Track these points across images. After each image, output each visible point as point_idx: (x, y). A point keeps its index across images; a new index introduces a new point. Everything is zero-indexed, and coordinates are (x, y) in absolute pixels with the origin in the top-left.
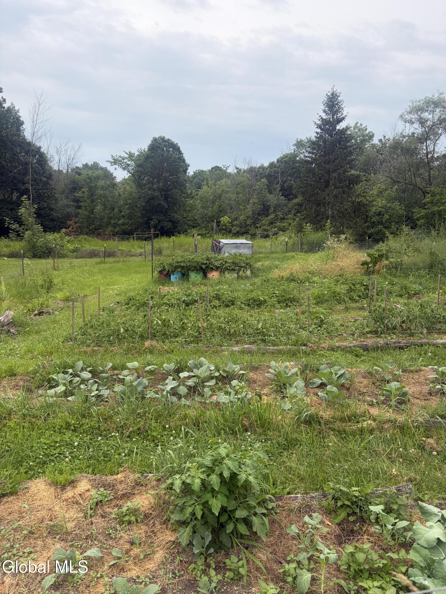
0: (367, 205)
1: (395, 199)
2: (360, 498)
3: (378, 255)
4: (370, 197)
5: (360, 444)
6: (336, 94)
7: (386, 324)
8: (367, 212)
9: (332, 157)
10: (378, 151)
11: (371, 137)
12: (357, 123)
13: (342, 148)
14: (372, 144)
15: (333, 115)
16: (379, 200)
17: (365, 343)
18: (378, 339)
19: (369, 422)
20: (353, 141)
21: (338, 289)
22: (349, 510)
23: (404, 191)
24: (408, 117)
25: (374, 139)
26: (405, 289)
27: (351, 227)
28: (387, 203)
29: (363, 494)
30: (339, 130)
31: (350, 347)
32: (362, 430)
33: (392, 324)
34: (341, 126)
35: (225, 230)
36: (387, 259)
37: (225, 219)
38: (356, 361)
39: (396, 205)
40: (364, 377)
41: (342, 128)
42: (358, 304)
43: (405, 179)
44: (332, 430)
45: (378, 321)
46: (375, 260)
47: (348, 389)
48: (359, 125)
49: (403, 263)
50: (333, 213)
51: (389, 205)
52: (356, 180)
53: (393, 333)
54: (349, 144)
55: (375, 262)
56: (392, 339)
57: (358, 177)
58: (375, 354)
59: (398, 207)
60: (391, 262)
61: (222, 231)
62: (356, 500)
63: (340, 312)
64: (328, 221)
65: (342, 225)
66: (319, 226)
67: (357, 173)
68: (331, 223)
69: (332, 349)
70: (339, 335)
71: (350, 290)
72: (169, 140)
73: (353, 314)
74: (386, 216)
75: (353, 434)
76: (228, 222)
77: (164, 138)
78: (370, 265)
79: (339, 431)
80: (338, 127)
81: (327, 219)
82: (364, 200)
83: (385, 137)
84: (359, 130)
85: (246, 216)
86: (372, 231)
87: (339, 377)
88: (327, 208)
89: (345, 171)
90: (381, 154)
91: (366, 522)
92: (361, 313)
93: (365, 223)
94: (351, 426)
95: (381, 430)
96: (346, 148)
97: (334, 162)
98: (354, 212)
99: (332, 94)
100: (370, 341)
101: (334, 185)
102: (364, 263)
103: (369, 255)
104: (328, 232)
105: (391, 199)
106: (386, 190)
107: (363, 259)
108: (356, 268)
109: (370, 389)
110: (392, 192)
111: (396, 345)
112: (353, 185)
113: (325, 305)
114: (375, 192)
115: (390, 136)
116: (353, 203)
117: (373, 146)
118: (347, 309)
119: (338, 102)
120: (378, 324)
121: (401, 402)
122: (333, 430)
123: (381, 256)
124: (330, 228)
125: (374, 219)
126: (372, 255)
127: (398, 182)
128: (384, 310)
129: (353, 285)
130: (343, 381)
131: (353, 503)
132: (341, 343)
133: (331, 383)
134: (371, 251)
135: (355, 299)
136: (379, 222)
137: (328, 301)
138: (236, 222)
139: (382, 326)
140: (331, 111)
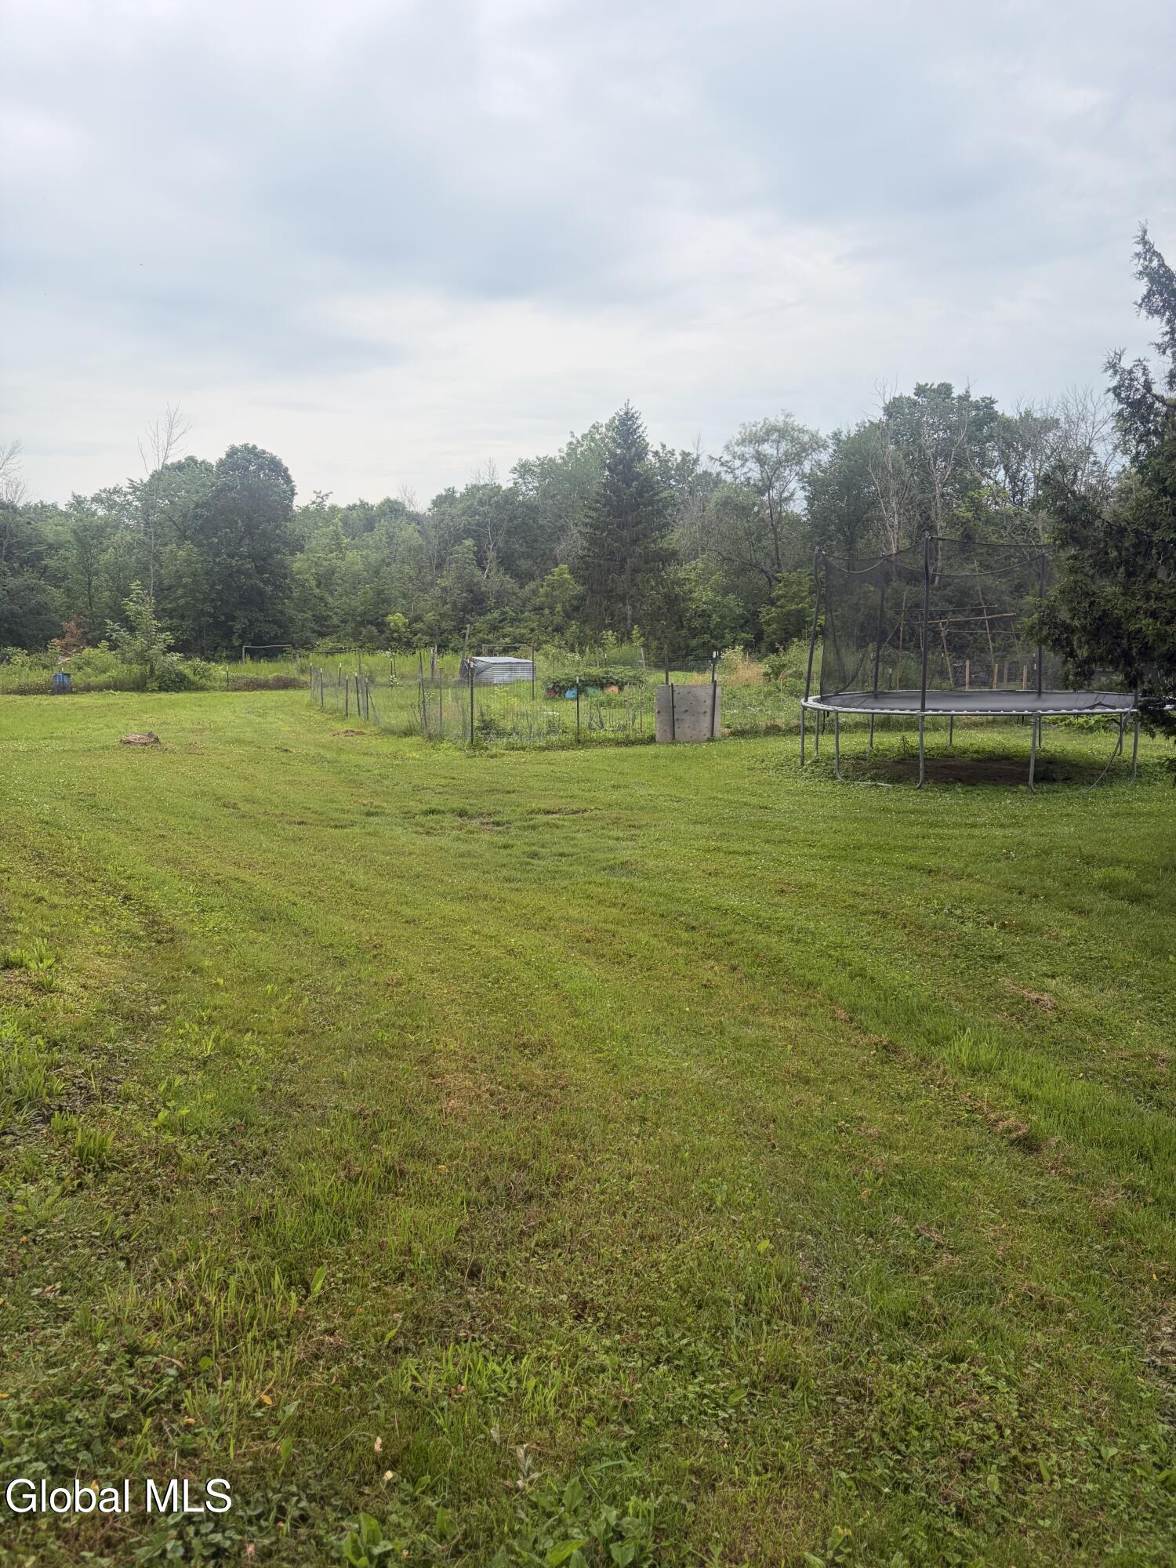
1: (727, 589)
4: (685, 584)
6: (633, 413)
13: (645, 504)
15: (629, 449)
16: (700, 589)
23: (738, 576)
28: (716, 595)
30: (639, 473)
35: (399, 640)
37: (396, 619)
39: (730, 599)
43: (741, 556)
50: (637, 613)
51: (718, 598)
52: (670, 559)
57: (674, 553)
59: (733, 603)
61: (392, 644)
72: (264, 452)
76: (404, 624)
77: (255, 447)
80: (637, 468)
85: (440, 614)
86: (693, 643)
88: (626, 605)
93: (678, 629)
104: (637, 644)
105: (722, 590)
106: (712, 573)
110: (722, 577)
114: (693, 576)
119: (637, 428)
124: (639, 638)
125: (695, 623)
127: (729, 560)
136: (703, 628)
138: (418, 626)
140: (625, 442)
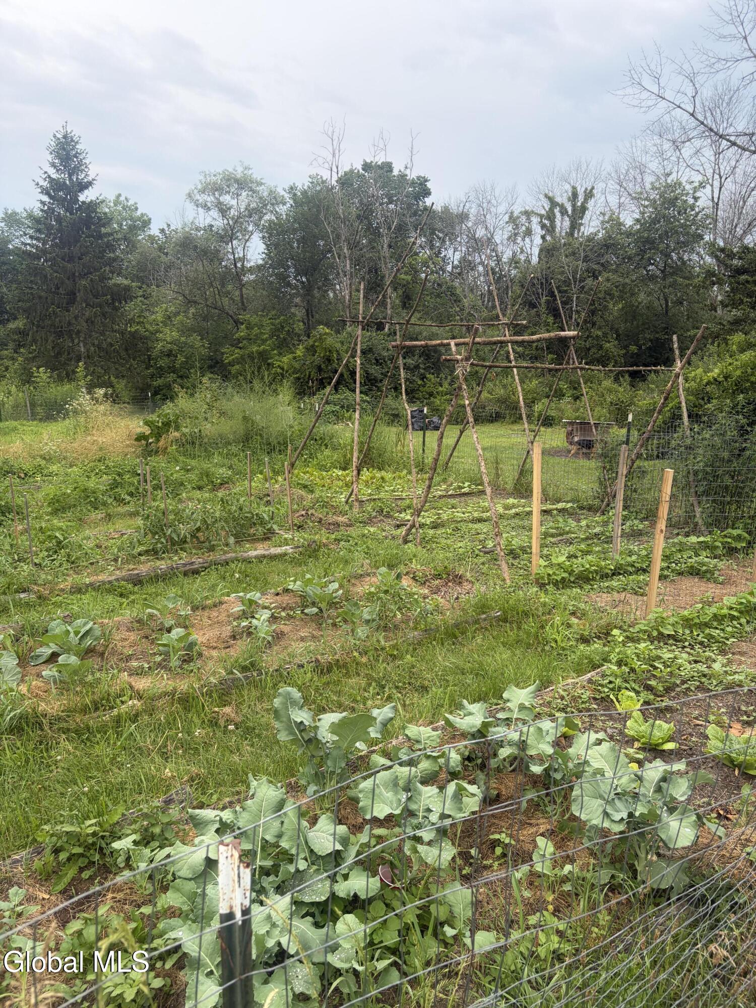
0: (146, 338)
1: (192, 330)
2: (101, 834)
3: (163, 423)
4: (151, 324)
5: (115, 743)
6: (72, 138)
7: (170, 536)
8: (148, 350)
9: (76, 250)
10: (161, 249)
11: (146, 223)
12: (120, 195)
13: (93, 236)
14: (149, 236)
15: (70, 175)
16: (167, 330)
17: (136, 572)
18: (158, 563)
19: (130, 703)
20: (115, 226)
21: (91, 484)
22: (82, 862)
23: (205, 318)
24: (202, 198)
25: (151, 226)
26: (207, 476)
27: (123, 376)
28: (181, 336)
29: (106, 826)
30: (83, 202)
31: (110, 582)
32: (118, 721)
33: (178, 536)
34: (86, 196)
36: (177, 428)
38: (121, 604)
39: (195, 340)
40: (129, 630)
41: (89, 200)
42: (127, 508)
43: (206, 300)
44: (64, 733)
45: (157, 533)
46: (159, 432)
47: (102, 655)
48: (122, 198)
49: (203, 434)
50: (88, 351)
51: (183, 339)
52: (123, 295)
53: (181, 549)
54: (103, 230)
55: (158, 437)
56: (181, 559)
57: (127, 289)
58: (151, 589)
59: (198, 344)
60: (184, 435)
62: (95, 839)
63: (96, 524)
64: (80, 364)
65: (106, 371)
66: (64, 374)
67: (126, 282)
68: (85, 368)
69: (78, 590)
70: (92, 564)
71: (115, 485)
73: (120, 525)
74: (181, 359)
75: (103, 730)
78: (150, 441)
79: (76, 732)
80: (82, 198)
81: (79, 360)
82: (142, 330)
83: (169, 225)
84: (124, 208)
86: (159, 382)
87: (82, 637)
88: (76, 341)
89: (103, 278)
90: (166, 254)
91: (110, 872)
92: (131, 522)
93: (147, 368)
94: (99, 717)
95: (151, 711)
96: (100, 236)
97: (80, 259)
98: (126, 350)
99: (65, 137)
100: (144, 568)
101: (85, 302)
102: (140, 438)
103: (147, 423)
104: (82, 383)
105: (186, 331)
106: (177, 314)
107: (139, 430)
108: (128, 446)
109: (140, 648)
110: (187, 318)
111: (188, 568)
112: (121, 303)
113: (69, 514)
114: (159, 317)
115: (176, 225)
116: (122, 333)
117: (152, 238)
118: (109, 517)
119: (77, 153)
120: (157, 537)
121: (187, 660)
122: (66, 731)
123: (167, 425)
124: (86, 376)
125: (161, 363)
126: (152, 422)
127: (195, 302)
128: (164, 513)
129: (119, 474)
130: (88, 642)
131: (88, 847)
132: (95, 577)
133: (68, 651)
134: (153, 417)
135: (124, 499)
136: (169, 367)
137: (75, 506)
139: (163, 540)
140: (65, 167)
